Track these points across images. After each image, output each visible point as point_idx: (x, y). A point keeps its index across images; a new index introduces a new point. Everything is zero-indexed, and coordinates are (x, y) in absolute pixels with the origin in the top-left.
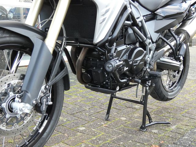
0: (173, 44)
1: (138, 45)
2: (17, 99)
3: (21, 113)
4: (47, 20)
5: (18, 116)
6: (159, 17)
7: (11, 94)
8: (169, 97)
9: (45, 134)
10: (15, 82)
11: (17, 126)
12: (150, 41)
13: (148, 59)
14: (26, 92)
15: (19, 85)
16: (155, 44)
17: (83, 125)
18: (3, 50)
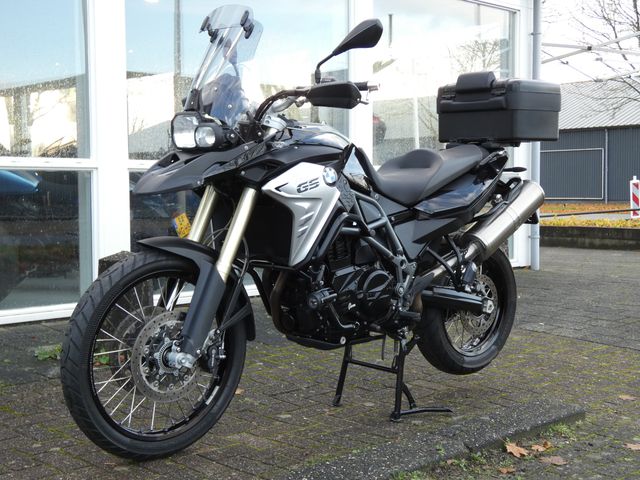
0: (451, 263)
1: (377, 265)
2: (174, 347)
3: (180, 367)
4: (222, 230)
5: (176, 373)
6: (422, 216)
7: (167, 340)
8: (465, 366)
9: (215, 408)
10: (171, 323)
11: (173, 389)
12: (404, 258)
13: (401, 289)
14: (188, 337)
15: (177, 328)
16: (414, 264)
17: (288, 412)
18: (157, 277)
